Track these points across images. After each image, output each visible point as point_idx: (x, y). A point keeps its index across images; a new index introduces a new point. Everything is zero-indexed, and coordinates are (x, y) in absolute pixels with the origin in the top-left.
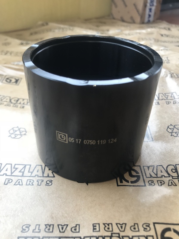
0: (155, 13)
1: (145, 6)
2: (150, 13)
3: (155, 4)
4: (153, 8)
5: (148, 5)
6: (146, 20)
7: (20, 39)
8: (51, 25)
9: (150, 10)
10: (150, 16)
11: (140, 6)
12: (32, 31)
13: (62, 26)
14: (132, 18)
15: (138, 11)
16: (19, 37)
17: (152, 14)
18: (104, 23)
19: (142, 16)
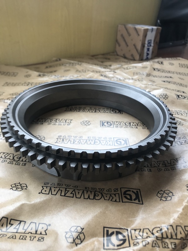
0: (153, 52)
1: (143, 46)
2: (148, 52)
3: (152, 45)
4: (151, 48)
5: (146, 45)
6: (145, 57)
7: (38, 71)
8: (63, 60)
9: (148, 49)
10: (148, 54)
11: (139, 47)
12: (47, 65)
13: (72, 62)
14: (132, 55)
15: (137, 50)
16: (37, 70)
17: (150, 52)
18: (108, 59)
19: (141, 55)
